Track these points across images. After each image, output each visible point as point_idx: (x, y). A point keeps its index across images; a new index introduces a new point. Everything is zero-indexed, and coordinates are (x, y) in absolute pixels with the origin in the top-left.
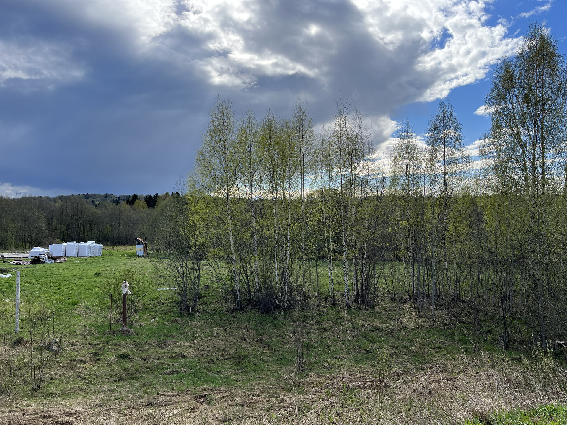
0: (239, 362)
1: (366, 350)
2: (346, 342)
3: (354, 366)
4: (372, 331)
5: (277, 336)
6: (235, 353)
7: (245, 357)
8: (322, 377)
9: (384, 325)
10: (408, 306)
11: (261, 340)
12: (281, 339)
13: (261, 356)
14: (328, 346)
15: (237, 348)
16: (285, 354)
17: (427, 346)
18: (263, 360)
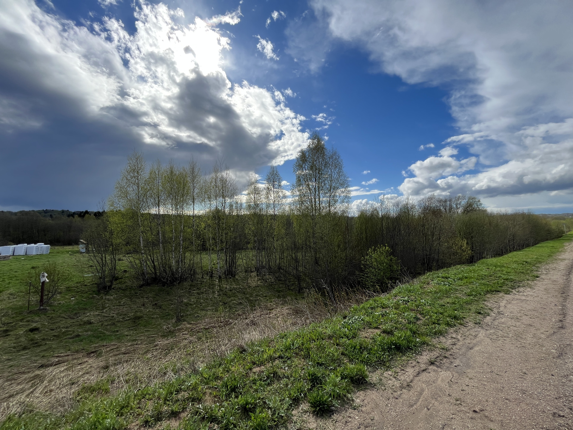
0: (134, 322)
1: (224, 303)
2: (213, 299)
3: (213, 314)
4: (231, 291)
5: (167, 301)
6: (133, 315)
7: (139, 318)
8: (191, 324)
9: (238, 286)
10: (254, 274)
11: (156, 304)
12: (170, 302)
13: (152, 315)
14: (201, 303)
15: (136, 312)
16: (170, 312)
17: (259, 296)
18: (153, 318)
